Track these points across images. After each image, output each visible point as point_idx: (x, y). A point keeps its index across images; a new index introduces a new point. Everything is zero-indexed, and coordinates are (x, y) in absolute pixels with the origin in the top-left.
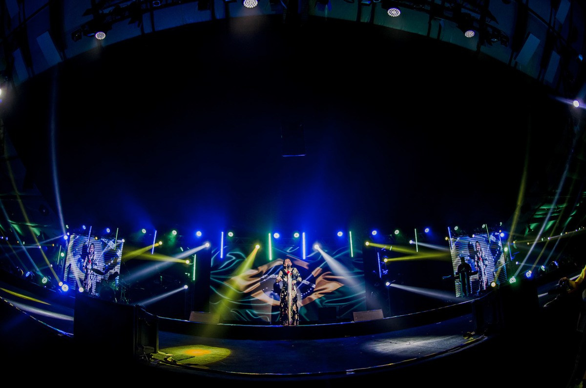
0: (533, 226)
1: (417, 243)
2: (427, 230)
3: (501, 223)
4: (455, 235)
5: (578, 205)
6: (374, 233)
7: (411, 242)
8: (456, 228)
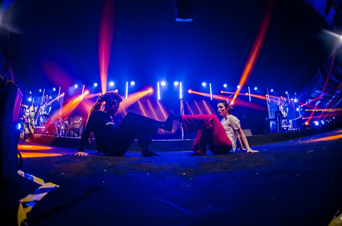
0: (310, 101)
1: (250, 95)
2: (256, 89)
3: (295, 93)
4: (270, 94)
5: (334, 97)
6: (225, 86)
7: (247, 94)
8: (272, 90)
